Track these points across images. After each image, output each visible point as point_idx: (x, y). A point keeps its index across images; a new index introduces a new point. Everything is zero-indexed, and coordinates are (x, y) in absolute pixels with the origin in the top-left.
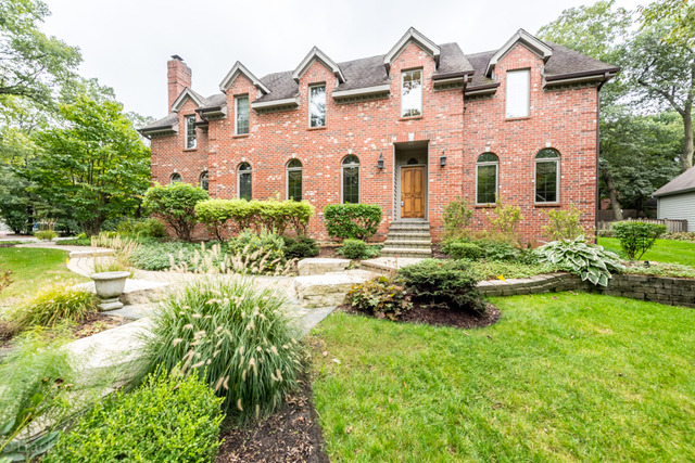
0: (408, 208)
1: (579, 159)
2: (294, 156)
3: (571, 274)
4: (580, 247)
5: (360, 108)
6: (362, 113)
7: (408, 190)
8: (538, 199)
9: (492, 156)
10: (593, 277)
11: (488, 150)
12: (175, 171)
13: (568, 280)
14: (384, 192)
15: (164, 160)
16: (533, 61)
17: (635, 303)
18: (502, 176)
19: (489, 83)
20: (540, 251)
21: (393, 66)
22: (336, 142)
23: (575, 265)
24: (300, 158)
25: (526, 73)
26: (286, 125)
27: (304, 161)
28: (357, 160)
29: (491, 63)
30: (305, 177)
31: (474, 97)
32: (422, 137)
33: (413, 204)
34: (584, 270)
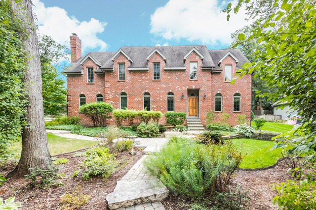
0: (191, 112)
1: (246, 97)
2: (147, 91)
3: (242, 134)
4: (245, 126)
5: (174, 74)
6: (175, 77)
7: (191, 106)
8: (234, 110)
9: (220, 95)
10: (247, 134)
11: (219, 92)
12: (82, 93)
13: (241, 136)
14: (183, 106)
15: (75, 87)
16: (233, 63)
17: (256, 140)
18: (223, 102)
19: (219, 69)
20: (235, 128)
21: (187, 60)
22: (165, 86)
23: (243, 131)
24: (150, 92)
25: (231, 66)
26: (143, 78)
27: (151, 93)
28: (173, 94)
29: (220, 62)
30: (151, 100)
31: (214, 73)
32: (198, 87)
33: (193, 111)
34: (245, 133)
